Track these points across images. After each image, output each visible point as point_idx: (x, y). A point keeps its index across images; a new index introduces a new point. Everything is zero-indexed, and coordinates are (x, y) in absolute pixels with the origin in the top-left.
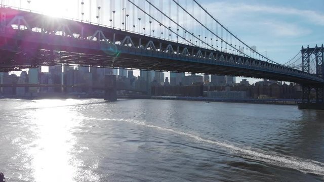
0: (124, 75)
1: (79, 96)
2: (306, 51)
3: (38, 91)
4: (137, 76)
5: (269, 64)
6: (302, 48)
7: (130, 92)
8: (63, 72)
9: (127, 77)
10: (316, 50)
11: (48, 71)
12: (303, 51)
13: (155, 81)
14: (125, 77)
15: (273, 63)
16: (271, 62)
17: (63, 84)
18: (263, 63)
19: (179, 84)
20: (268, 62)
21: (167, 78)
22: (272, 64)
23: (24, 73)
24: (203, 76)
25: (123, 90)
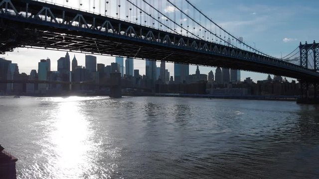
0: (130, 74)
1: (86, 94)
2: (304, 47)
3: (47, 88)
4: (142, 75)
5: (258, 55)
6: (301, 44)
7: (135, 90)
8: (71, 70)
9: (133, 75)
10: (315, 46)
11: (57, 70)
12: (301, 47)
13: (159, 79)
14: (131, 76)
15: (263, 55)
16: (260, 54)
17: (70, 81)
18: (250, 54)
19: (182, 82)
20: (257, 53)
21: (172, 77)
22: (261, 56)
23: (33, 72)
24: (208, 74)
25: (128, 88)
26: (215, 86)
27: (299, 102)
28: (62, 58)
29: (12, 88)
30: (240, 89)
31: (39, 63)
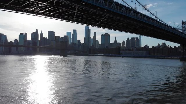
2: (185, 23)
3: (24, 50)
4: (82, 43)
5: (159, 22)
6: (183, 21)
7: (77, 51)
9: (77, 43)
11: (30, 40)
12: (183, 23)
13: (93, 46)
14: (76, 43)
17: (38, 45)
19: (106, 47)
21: (100, 44)
23: (16, 40)
24: (122, 43)
25: (73, 50)
26: (126, 50)
27: (182, 60)
28: (34, 33)
29: (3, 50)
30: (142, 51)
31: (19, 35)
